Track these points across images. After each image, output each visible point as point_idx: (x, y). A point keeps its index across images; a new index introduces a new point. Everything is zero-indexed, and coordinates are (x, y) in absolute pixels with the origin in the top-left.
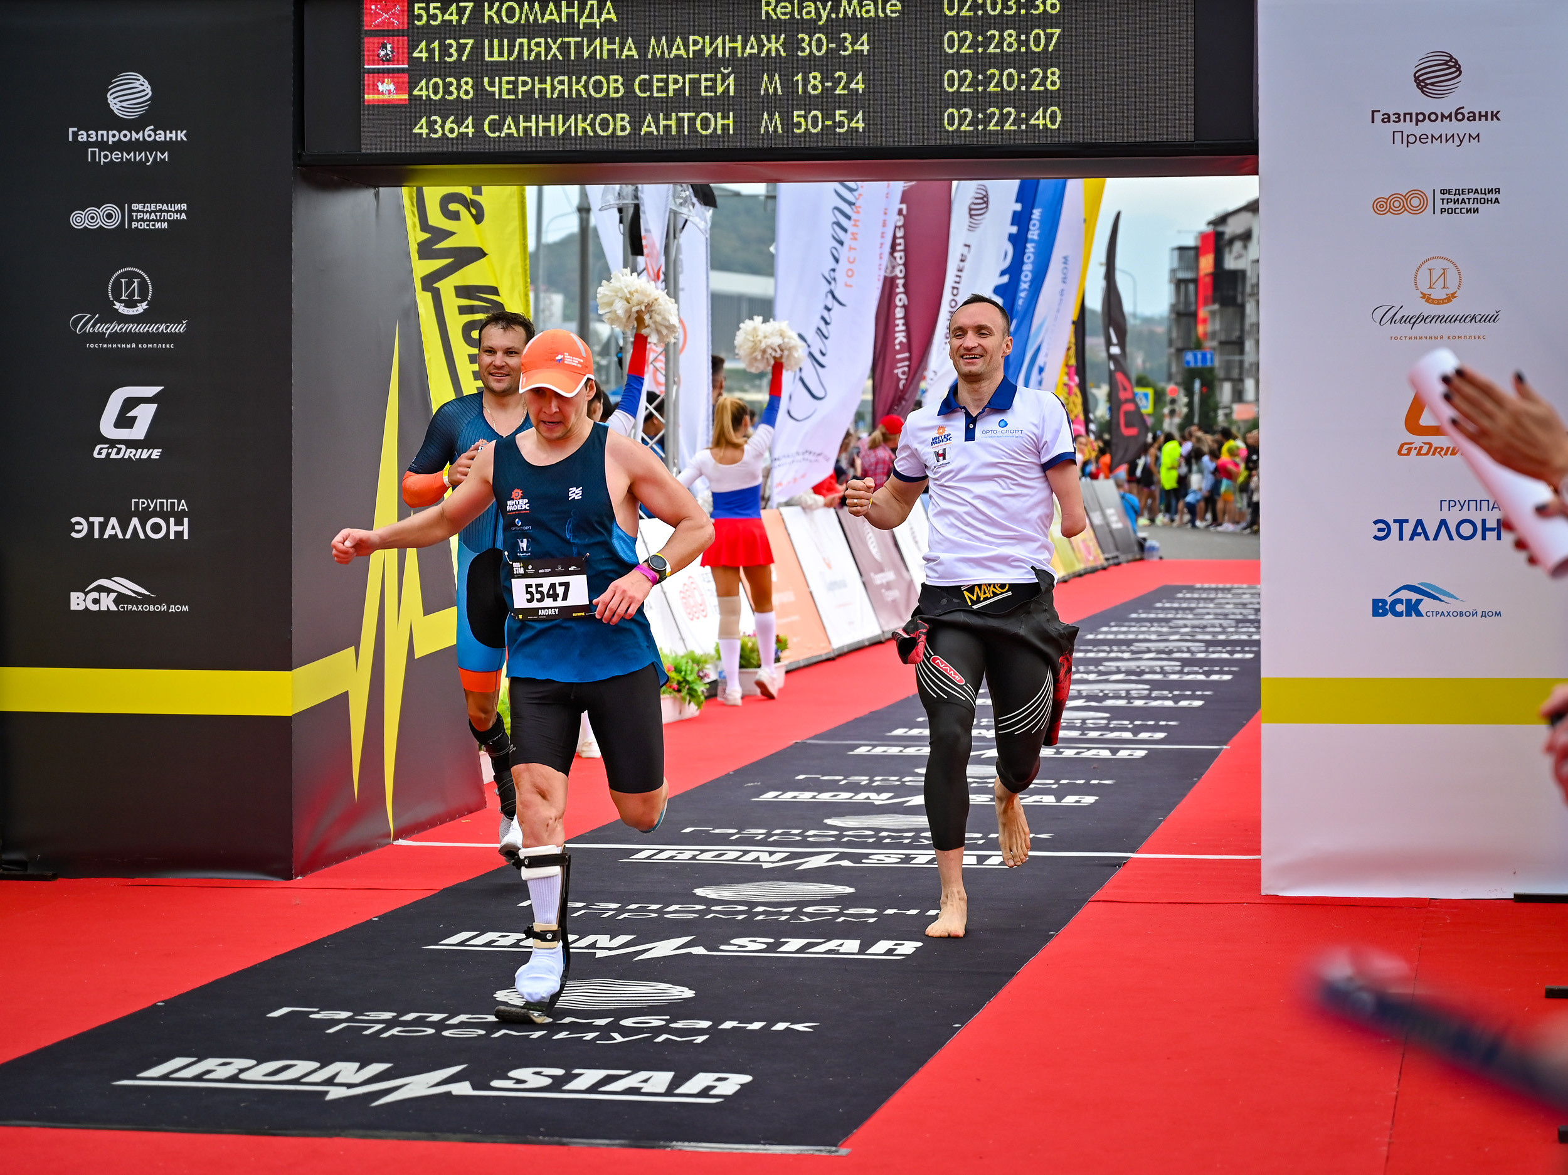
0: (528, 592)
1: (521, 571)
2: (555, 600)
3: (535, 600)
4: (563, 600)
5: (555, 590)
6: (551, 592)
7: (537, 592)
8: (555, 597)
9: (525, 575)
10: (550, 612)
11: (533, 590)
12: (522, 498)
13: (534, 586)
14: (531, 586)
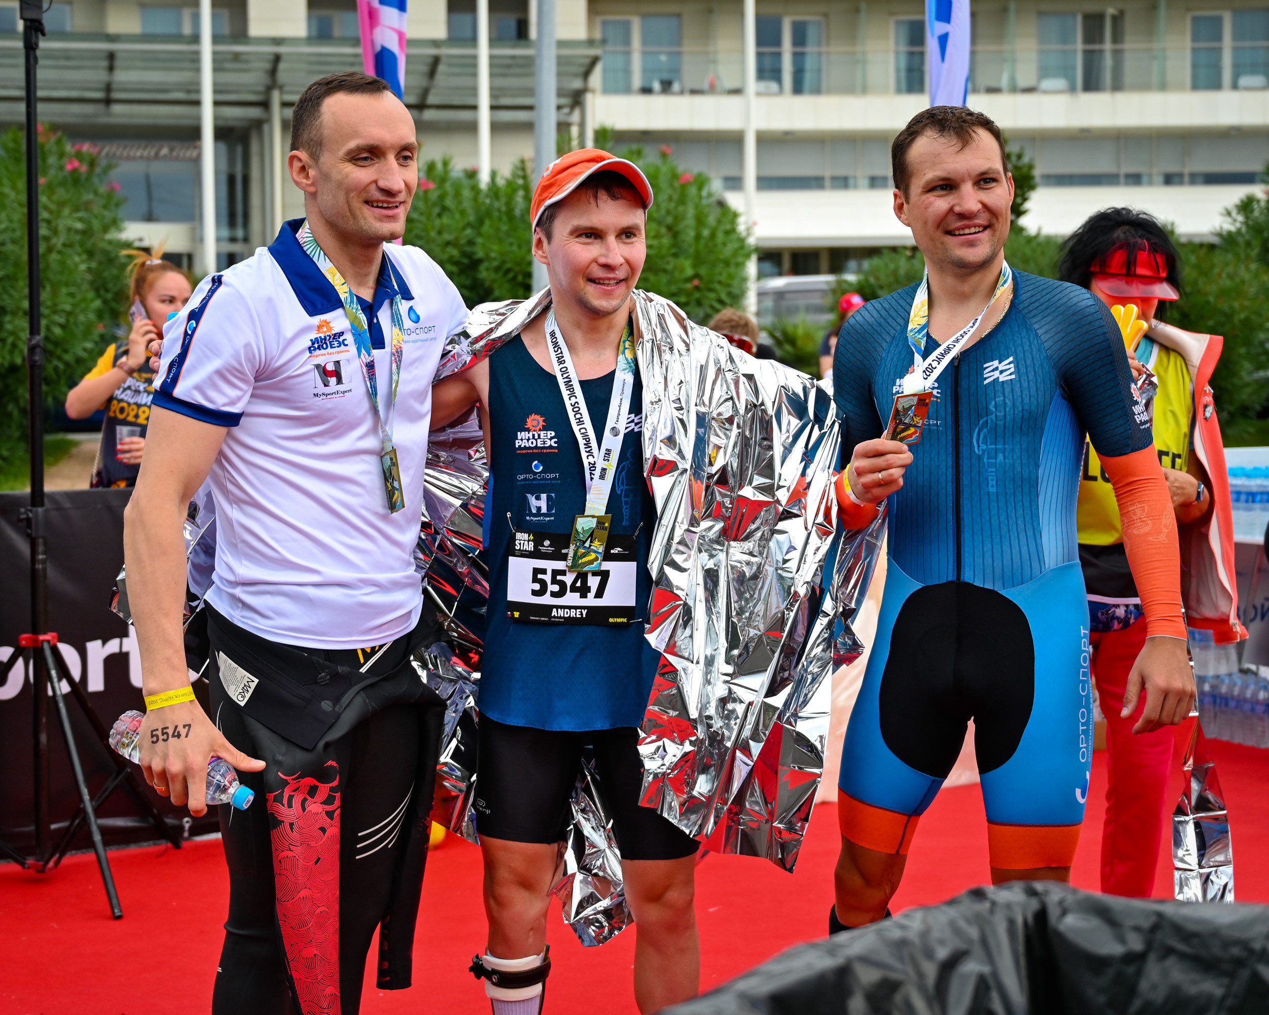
0: (535, 580)
1: (530, 547)
2: (584, 596)
3: (548, 593)
4: (595, 597)
5: (584, 582)
6: (578, 584)
7: (554, 581)
8: (584, 591)
9: (535, 554)
10: (573, 613)
11: (548, 578)
12: (545, 428)
13: (549, 573)
14: (544, 571)
